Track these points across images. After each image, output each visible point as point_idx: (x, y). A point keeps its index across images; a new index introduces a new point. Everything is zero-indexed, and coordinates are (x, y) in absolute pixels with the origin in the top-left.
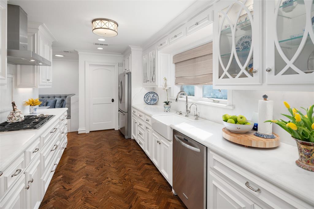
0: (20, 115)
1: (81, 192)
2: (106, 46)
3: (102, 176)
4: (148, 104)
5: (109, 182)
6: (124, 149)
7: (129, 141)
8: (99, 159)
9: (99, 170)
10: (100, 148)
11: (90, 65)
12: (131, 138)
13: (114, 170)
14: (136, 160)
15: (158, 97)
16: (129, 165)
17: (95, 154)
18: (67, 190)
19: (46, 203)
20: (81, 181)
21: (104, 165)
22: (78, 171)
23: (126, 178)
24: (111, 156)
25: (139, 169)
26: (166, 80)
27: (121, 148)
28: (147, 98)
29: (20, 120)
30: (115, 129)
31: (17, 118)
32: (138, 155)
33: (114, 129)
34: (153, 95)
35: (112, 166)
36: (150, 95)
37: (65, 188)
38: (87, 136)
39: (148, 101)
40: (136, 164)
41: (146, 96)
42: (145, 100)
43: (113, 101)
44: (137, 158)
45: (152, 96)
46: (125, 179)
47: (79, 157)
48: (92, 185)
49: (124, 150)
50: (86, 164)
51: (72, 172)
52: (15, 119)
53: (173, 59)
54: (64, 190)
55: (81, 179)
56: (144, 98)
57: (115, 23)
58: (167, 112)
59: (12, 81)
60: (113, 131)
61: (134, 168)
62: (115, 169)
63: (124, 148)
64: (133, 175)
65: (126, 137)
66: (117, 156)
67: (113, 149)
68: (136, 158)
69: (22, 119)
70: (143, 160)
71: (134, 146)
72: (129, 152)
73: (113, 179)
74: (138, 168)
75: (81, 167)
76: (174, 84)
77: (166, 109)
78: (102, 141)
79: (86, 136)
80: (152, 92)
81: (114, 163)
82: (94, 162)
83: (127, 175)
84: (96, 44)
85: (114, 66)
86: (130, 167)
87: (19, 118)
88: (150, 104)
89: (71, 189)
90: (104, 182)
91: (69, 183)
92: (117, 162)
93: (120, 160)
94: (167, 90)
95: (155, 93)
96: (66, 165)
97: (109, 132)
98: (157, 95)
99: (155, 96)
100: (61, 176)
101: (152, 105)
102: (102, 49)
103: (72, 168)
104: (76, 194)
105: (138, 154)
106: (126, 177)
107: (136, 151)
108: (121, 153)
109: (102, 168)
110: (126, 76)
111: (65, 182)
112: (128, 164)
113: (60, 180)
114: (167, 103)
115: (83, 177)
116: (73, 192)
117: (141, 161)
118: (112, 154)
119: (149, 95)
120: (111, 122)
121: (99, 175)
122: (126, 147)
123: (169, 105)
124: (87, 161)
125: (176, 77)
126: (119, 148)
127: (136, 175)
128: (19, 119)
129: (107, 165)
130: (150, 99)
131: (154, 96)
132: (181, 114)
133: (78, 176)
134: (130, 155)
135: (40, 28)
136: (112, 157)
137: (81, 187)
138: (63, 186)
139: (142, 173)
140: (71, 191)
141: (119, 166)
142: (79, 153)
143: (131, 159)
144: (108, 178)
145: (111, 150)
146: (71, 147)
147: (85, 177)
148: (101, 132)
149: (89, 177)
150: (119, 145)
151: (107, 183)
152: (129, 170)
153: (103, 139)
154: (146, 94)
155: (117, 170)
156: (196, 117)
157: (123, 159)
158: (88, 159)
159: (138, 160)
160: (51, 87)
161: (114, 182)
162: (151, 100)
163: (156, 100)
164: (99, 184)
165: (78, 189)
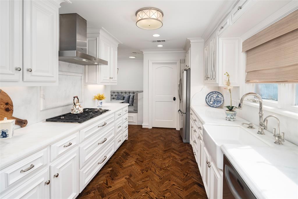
0: (79, 108)
1: (117, 195)
2: (164, 42)
3: (143, 182)
4: (211, 106)
5: (146, 193)
6: (177, 155)
7: (187, 146)
8: (149, 160)
9: (143, 173)
10: (154, 147)
11: (153, 63)
12: (189, 143)
13: (157, 179)
14: (186, 174)
15: (223, 98)
16: (176, 178)
17: (147, 153)
18: (108, 186)
19: (87, 194)
20: (123, 181)
21: (150, 169)
22: (125, 168)
23: (166, 195)
24: (160, 159)
25: (186, 188)
26: (228, 75)
27: (175, 153)
28: (209, 98)
29: (79, 113)
30: (177, 129)
31: (76, 111)
32: (190, 168)
33: (175, 129)
34: (217, 95)
35: (157, 173)
36: (214, 95)
37: (107, 184)
38: (149, 131)
39: (210, 103)
40: (184, 179)
41: (208, 96)
42: (207, 101)
43: (174, 99)
44: (189, 171)
45: (215, 97)
46: (164, 197)
47: (133, 152)
48: (129, 190)
49: (177, 157)
50: (135, 163)
51: (120, 167)
52: (75, 111)
53: (243, 45)
54: (106, 185)
55: (124, 179)
56: (206, 98)
57: (158, 10)
58: (229, 120)
59: (81, 79)
60: (174, 131)
61: (179, 184)
62: (159, 178)
63: (178, 153)
64: (175, 194)
65: (184, 141)
66: (166, 161)
67: (166, 152)
68: (187, 172)
69: (81, 111)
70: (195, 177)
71: (189, 154)
72: (181, 160)
73: (152, 190)
74: (185, 186)
75: (130, 164)
76: (244, 81)
77: (229, 117)
78: (160, 139)
79: (147, 132)
80: (216, 92)
81: (161, 169)
82: (142, 162)
83: (168, 192)
84: (153, 41)
85: (176, 63)
86: (175, 182)
87: (78, 110)
88: (213, 107)
89: (111, 187)
90: (142, 190)
91: (113, 179)
92: (164, 169)
93: (168, 167)
94: (230, 90)
95: (219, 93)
96: (120, 158)
97: (170, 131)
98: (222, 96)
99: (220, 96)
100: (111, 169)
101: (215, 107)
102: (162, 46)
103: (122, 163)
104: (112, 194)
105: (191, 166)
106: (166, 193)
107: (190, 161)
108: (172, 160)
109: (147, 172)
110: (185, 72)
111: (111, 177)
112: (176, 176)
113: (108, 173)
114: (231, 109)
115: (126, 177)
116: (111, 191)
117: (192, 177)
118: (163, 157)
119: (212, 95)
120: (172, 121)
121: (141, 180)
122: (181, 153)
123: (233, 111)
124: (138, 159)
125: (248, 72)
126: (173, 152)
127: (179, 195)
128: (77, 112)
129: (153, 170)
130: (213, 100)
131: (218, 97)
132: (252, 127)
133: (123, 174)
134: (181, 165)
135: (101, 32)
136: (161, 161)
137: (120, 188)
138: (107, 181)
139: (187, 196)
140: (110, 190)
141: (164, 175)
142: (134, 148)
143: (181, 171)
144: (147, 187)
145: (163, 152)
146: (131, 140)
147: (128, 177)
148: (162, 130)
149: (132, 179)
150: (174, 149)
151: (144, 194)
152: (174, 185)
153: (161, 138)
154: (208, 94)
155: (160, 180)
156: (277, 138)
157: (172, 167)
158: (139, 157)
159: (189, 175)
160: (116, 84)
161: (151, 196)
162: (215, 101)
163: (221, 102)
164: (136, 192)
165: (116, 189)
